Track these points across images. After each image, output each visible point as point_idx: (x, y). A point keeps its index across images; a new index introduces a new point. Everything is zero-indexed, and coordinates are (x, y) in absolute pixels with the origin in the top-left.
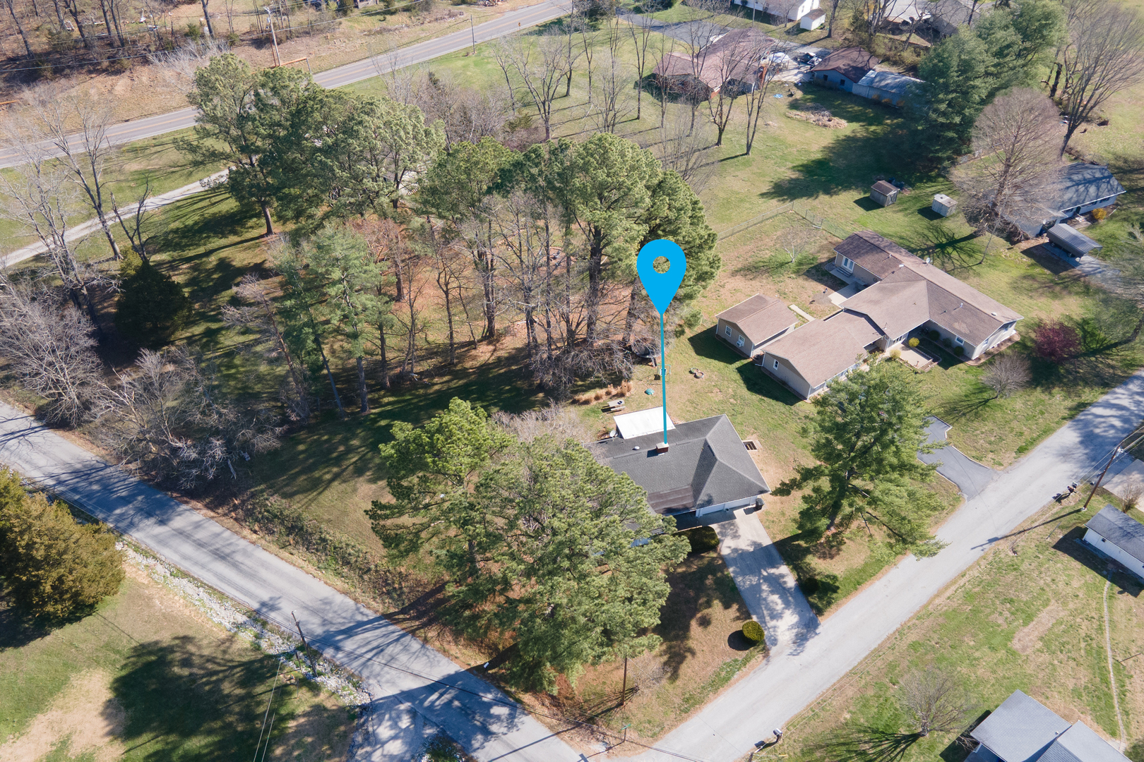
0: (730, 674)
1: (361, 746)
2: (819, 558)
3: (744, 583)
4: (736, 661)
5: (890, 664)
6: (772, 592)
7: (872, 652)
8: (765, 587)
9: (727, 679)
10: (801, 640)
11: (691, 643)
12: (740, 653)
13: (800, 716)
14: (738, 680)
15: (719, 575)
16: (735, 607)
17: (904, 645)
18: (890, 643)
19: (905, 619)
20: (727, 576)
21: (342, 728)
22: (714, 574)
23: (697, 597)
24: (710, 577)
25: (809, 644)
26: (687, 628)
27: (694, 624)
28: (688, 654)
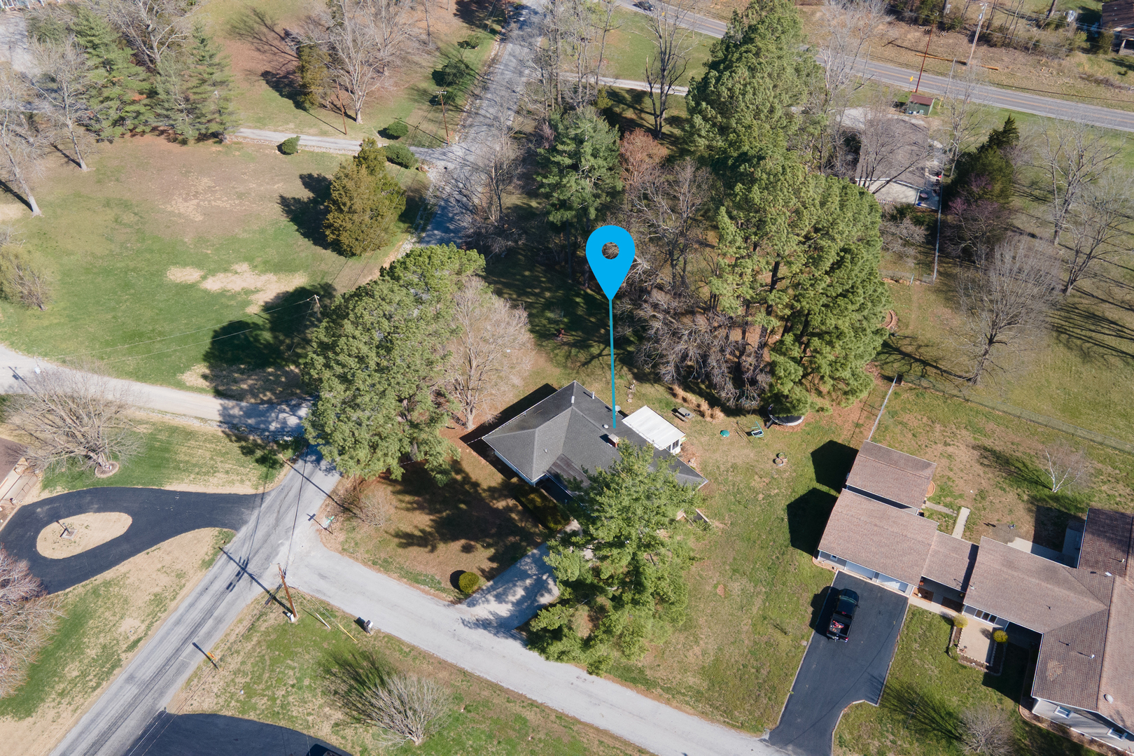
0: (424, 583)
1: (288, 405)
2: (589, 616)
3: (526, 564)
4: (439, 583)
5: (488, 701)
6: (526, 589)
7: (497, 685)
8: (528, 582)
9: (417, 581)
10: (484, 624)
11: (442, 547)
12: (449, 583)
13: (400, 642)
14: (420, 589)
15: (524, 544)
16: (495, 565)
17: (516, 708)
18: (512, 697)
19: (550, 705)
20: (525, 550)
21: (298, 391)
22: (521, 540)
23: (491, 536)
24: (517, 538)
25: (481, 631)
26: (455, 538)
27: (463, 542)
28: (429, 547)
